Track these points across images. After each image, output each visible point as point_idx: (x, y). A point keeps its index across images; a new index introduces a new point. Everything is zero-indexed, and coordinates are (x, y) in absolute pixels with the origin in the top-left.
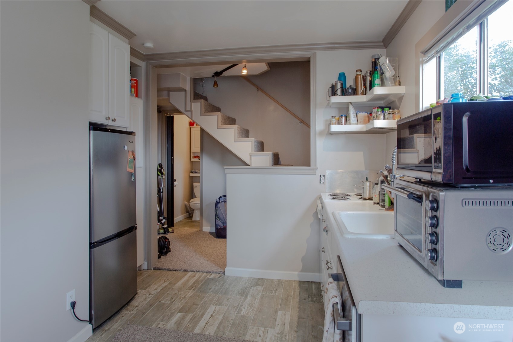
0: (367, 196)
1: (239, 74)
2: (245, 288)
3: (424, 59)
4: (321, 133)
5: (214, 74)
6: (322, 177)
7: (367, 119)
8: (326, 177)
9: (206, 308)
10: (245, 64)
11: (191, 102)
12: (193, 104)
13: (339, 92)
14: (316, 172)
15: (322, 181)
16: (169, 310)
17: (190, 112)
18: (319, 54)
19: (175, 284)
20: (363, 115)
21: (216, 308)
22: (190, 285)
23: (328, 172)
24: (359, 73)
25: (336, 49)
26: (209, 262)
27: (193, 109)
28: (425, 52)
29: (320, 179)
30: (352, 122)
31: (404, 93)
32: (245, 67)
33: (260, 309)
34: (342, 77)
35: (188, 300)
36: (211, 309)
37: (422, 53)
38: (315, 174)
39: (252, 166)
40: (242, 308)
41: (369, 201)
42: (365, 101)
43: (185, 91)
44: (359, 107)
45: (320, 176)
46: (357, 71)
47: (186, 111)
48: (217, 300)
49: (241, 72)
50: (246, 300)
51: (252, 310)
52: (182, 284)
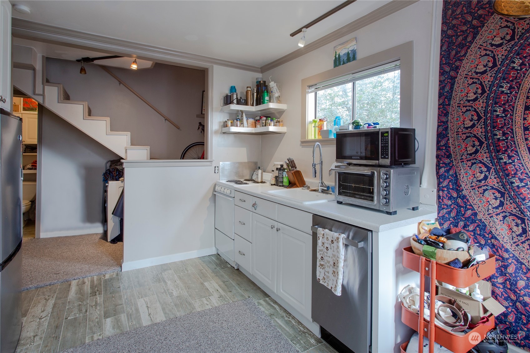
0: (260, 180)
1: (127, 68)
2: (157, 276)
3: (309, 90)
4: (216, 132)
5: (82, 59)
6: (217, 168)
7: (254, 124)
8: (220, 168)
9: (135, 304)
10: (135, 59)
11: (43, 84)
12: (46, 87)
13: (235, 101)
14: (212, 164)
15: (217, 171)
16: (90, 321)
17: (42, 97)
18: (216, 67)
19: (67, 297)
20: (251, 121)
21: (144, 300)
22: (89, 291)
23: (221, 163)
24: (249, 89)
25: (229, 66)
26: (89, 265)
27: (46, 93)
28: (310, 87)
29: (215, 170)
30: (245, 125)
31: (286, 109)
32: (135, 62)
33: (188, 286)
34: (233, 89)
35: (104, 304)
36: (141, 303)
37: (308, 86)
38: (211, 165)
39: (128, 159)
40: (170, 291)
41: (261, 184)
42: (254, 111)
43: (34, 69)
44: (250, 115)
45: (215, 167)
46: (247, 87)
47: (34, 93)
48: (138, 294)
49: (130, 66)
50: (168, 284)
51: (182, 290)
52: (76, 294)
